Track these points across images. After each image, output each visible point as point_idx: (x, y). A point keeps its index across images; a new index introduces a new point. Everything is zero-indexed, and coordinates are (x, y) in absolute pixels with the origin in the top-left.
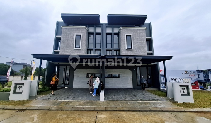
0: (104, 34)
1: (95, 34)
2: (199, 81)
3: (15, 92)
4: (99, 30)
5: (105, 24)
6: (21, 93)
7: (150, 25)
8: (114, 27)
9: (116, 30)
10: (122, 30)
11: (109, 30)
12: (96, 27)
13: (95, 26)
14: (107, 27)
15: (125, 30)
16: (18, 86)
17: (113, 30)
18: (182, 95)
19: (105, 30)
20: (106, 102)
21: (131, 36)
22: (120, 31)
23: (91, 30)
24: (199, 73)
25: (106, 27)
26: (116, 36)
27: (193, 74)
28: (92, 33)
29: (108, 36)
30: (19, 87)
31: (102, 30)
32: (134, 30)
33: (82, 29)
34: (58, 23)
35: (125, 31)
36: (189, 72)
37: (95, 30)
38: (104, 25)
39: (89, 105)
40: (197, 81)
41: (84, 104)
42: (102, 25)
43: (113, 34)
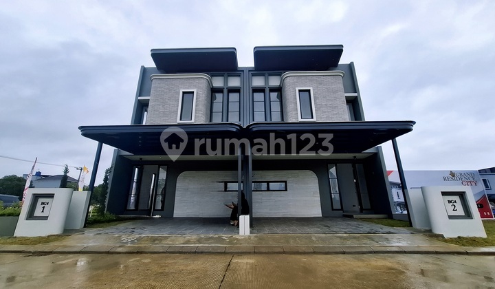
0: (246, 92)
1: (225, 91)
2: (489, 196)
3: (31, 216)
4: (234, 82)
5: (250, 70)
6: (46, 218)
7: (351, 67)
8: (270, 75)
9: (274, 82)
10: (288, 79)
11: (258, 82)
12: (229, 76)
13: (226, 75)
14: (253, 75)
15: (295, 79)
16: (41, 200)
17: (266, 81)
18: (451, 217)
19: (250, 82)
20: (256, 237)
21: (309, 91)
22: (282, 82)
23: (218, 82)
24: (485, 177)
25: (250, 75)
26: (274, 95)
27: (471, 179)
28: (220, 90)
29: (256, 95)
30: (43, 203)
31: (242, 82)
32: (315, 78)
33: (197, 81)
34: (144, 71)
35: (295, 82)
36: (461, 174)
37: (226, 82)
38: (246, 72)
39: (211, 243)
40: (484, 196)
41: (199, 241)
42: (242, 73)
43: (267, 91)
